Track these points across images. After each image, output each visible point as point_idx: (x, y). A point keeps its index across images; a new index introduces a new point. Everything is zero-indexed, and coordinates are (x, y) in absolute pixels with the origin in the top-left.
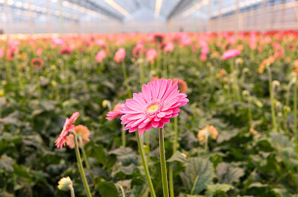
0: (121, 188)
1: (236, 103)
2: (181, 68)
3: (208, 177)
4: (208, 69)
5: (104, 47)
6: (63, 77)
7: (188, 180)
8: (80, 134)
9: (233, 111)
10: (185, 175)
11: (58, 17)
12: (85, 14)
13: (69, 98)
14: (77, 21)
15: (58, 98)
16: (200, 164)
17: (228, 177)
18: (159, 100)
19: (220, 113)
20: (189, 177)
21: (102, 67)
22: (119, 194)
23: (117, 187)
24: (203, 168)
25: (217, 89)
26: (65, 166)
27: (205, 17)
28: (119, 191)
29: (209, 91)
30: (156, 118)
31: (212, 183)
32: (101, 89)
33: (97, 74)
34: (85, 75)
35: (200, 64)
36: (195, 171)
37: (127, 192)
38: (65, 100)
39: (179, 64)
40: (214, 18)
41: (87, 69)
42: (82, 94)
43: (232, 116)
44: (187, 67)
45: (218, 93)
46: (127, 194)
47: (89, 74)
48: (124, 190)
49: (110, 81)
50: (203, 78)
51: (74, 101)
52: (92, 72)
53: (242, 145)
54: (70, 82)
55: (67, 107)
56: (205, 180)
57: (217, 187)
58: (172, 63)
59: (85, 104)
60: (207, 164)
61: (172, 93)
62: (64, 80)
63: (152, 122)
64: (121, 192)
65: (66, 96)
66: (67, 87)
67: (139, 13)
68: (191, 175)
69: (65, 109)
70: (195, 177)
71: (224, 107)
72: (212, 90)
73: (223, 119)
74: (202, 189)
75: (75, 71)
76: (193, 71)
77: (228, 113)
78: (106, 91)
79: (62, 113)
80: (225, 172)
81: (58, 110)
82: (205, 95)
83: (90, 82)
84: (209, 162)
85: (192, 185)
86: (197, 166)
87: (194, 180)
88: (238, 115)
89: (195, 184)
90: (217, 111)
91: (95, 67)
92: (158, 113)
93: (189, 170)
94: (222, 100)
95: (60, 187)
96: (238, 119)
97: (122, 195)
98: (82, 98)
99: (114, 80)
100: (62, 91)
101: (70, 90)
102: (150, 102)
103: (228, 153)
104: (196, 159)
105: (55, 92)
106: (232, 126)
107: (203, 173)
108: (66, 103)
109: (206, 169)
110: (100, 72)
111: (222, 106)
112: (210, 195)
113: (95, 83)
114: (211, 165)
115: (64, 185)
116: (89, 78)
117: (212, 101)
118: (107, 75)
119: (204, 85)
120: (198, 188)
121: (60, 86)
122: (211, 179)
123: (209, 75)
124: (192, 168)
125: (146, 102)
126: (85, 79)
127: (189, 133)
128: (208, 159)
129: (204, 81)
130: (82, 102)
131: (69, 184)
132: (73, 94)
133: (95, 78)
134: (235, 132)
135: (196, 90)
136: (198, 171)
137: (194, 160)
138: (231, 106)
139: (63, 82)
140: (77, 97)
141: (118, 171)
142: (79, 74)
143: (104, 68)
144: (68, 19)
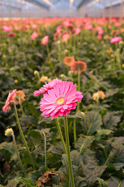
0: (44, 133)
1: (118, 71)
2: (85, 43)
3: (98, 124)
4: (102, 45)
5: (36, 30)
6: (10, 51)
7: (86, 126)
8: (19, 96)
9: (116, 76)
10: (84, 123)
11: (8, 6)
12: (25, 5)
13: (13, 66)
14: (20, 9)
15: (7, 65)
16: (93, 116)
17: (110, 122)
18: (64, 96)
19: (108, 77)
20: (86, 124)
21: (35, 43)
22: (42, 138)
23: (41, 133)
24: (95, 119)
25: (107, 60)
26: (11, 111)
27: (102, 7)
28: (42, 136)
29: (102, 61)
30: (62, 109)
31: (100, 128)
32: (34, 58)
33: (32, 47)
34: (24, 48)
35: (97, 42)
36: (90, 120)
37: (48, 136)
38: (11, 67)
39: (84, 41)
40: (107, 8)
41: (25, 44)
42: (22, 62)
43: (116, 79)
44: (89, 43)
45: (108, 62)
46: (47, 138)
47: (27, 47)
48: (45, 135)
49: (40, 52)
50: (99, 51)
51: (17, 67)
52: (29, 46)
53: (120, 100)
54: (15, 55)
55: (12, 71)
56: (96, 126)
57: (103, 131)
58: (79, 41)
59: (24, 69)
60: (98, 116)
61: (72, 92)
62: (11, 52)
63: (59, 112)
64: (44, 137)
65: (12, 64)
66: (12, 57)
67: (59, 4)
68: (87, 123)
69: (11, 73)
70: (90, 124)
71: (111, 73)
72: (104, 60)
73: (109, 81)
74: (94, 132)
75: (18, 45)
76: (92, 46)
77: (113, 77)
78: (37, 59)
79: (9, 76)
80: (109, 119)
81: (7, 74)
82: (99, 63)
83: (27, 53)
84: (99, 114)
85: (88, 129)
86: (91, 117)
87: (89, 126)
88: (119, 78)
89: (90, 128)
90: (106, 75)
91: (31, 43)
92: (63, 105)
93: (86, 120)
94: (109, 68)
95: (6, 134)
96: (119, 81)
97: (44, 138)
98: (22, 64)
99: (42, 51)
100: (10, 60)
101: (15, 60)
102: (58, 97)
103: (111, 104)
104: (91, 112)
105: (5, 61)
106: (115, 86)
107: (95, 121)
108: (12, 69)
109: (97, 119)
110: (33, 46)
111: (109, 71)
112: (98, 136)
113: (30, 53)
114: (100, 116)
115: (8, 133)
116: (27, 50)
117: (104, 68)
118: (38, 48)
119: (99, 57)
120: (91, 131)
121: (9, 57)
122: (100, 125)
123: (103, 49)
124: (88, 119)
125: (56, 96)
126: (24, 51)
127: (87, 94)
128: (98, 112)
129: (99, 54)
130: (22, 68)
131: (12, 132)
132: (16, 63)
133: (31, 50)
134: (117, 90)
135: (94, 59)
136: (92, 120)
137: (89, 114)
138: (115, 72)
139: (10, 54)
140: (19, 65)
141: (43, 121)
142: (21, 47)
143: (36, 43)
144: (15, 8)
